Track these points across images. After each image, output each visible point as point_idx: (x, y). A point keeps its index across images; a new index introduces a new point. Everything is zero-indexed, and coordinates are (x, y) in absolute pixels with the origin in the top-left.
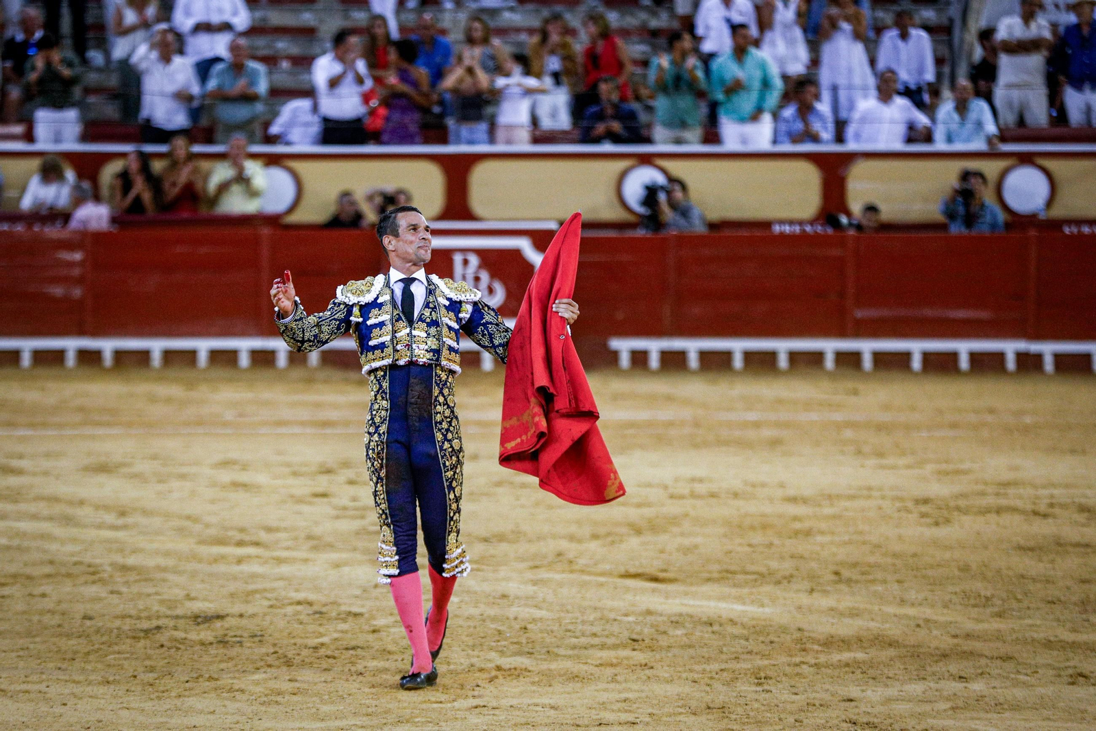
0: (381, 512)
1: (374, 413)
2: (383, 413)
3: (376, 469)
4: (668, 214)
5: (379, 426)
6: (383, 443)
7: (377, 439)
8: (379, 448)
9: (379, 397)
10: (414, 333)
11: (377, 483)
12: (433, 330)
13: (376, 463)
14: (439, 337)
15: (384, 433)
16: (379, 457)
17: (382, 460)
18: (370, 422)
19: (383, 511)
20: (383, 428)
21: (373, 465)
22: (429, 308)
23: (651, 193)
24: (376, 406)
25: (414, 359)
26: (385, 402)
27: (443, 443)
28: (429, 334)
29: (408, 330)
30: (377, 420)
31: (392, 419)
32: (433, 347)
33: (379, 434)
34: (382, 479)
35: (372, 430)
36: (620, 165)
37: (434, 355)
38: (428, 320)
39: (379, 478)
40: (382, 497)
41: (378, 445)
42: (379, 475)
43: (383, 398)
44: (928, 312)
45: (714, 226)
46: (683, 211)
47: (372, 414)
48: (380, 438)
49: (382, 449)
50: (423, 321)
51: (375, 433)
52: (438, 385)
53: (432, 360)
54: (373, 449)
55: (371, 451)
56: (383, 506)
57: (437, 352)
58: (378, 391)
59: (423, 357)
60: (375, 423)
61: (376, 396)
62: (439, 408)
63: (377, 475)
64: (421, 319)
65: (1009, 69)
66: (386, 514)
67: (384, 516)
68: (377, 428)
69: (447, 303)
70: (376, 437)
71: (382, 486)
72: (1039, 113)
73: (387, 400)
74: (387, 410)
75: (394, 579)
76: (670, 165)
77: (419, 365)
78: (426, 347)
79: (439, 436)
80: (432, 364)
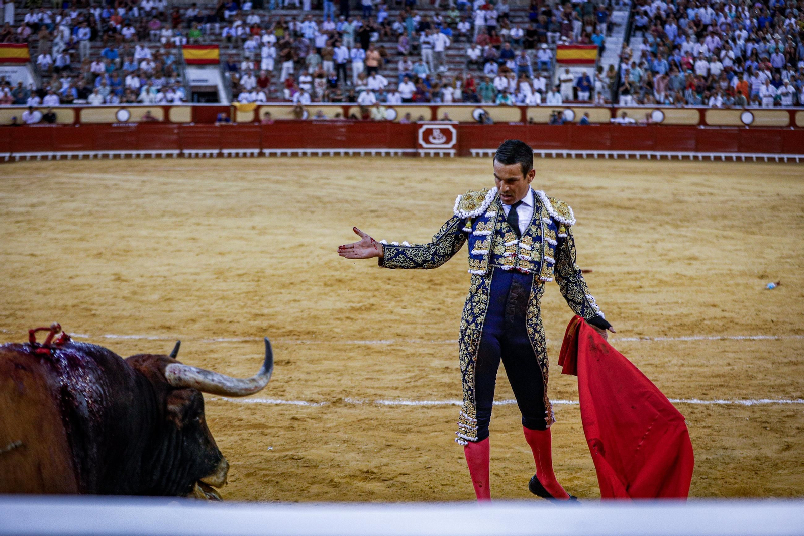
0: (467, 388)
1: (474, 304)
2: (483, 306)
3: (469, 353)
4: (485, 120)
5: (477, 317)
6: (479, 332)
7: (474, 328)
8: (475, 336)
9: (480, 291)
10: (521, 245)
11: (469, 364)
12: (537, 245)
13: (470, 348)
14: (541, 252)
15: (481, 323)
16: (474, 344)
17: (476, 346)
18: (470, 312)
19: (470, 388)
20: (481, 319)
21: (467, 349)
22: (535, 225)
23: (481, 115)
24: (477, 299)
25: (518, 267)
26: (485, 297)
27: (534, 334)
28: (533, 248)
29: (516, 241)
30: (476, 311)
31: (490, 313)
32: (536, 259)
33: (476, 324)
34: (473, 362)
35: (470, 319)
36: (471, 109)
37: (535, 267)
38: (534, 235)
39: (470, 361)
40: (471, 376)
41: (474, 334)
42: (471, 358)
43: (484, 293)
44: (547, 143)
45: (496, 123)
46: (488, 119)
47: (472, 305)
48: (476, 327)
49: (478, 337)
50: (530, 235)
51: (472, 322)
52: (535, 290)
53: (533, 270)
54: (469, 336)
55: (467, 337)
56: (470, 384)
57: (538, 264)
58: (480, 286)
59: (526, 267)
60: (473, 313)
61: (477, 289)
62: (531, 309)
63: (469, 357)
64: (528, 233)
65: (564, 87)
66: (472, 391)
67: (470, 392)
68: (475, 318)
69: (550, 222)
70: (473, 326)
71: (473, 368)
72: (571, 97)
73: (487, 295)
74: (486, 304)
75: (471, 443)
76: (486, 109)
77: (521, 273)
78: (530, 259)
79: (530, 330)
80: (532, 274)
